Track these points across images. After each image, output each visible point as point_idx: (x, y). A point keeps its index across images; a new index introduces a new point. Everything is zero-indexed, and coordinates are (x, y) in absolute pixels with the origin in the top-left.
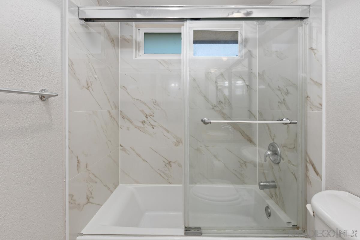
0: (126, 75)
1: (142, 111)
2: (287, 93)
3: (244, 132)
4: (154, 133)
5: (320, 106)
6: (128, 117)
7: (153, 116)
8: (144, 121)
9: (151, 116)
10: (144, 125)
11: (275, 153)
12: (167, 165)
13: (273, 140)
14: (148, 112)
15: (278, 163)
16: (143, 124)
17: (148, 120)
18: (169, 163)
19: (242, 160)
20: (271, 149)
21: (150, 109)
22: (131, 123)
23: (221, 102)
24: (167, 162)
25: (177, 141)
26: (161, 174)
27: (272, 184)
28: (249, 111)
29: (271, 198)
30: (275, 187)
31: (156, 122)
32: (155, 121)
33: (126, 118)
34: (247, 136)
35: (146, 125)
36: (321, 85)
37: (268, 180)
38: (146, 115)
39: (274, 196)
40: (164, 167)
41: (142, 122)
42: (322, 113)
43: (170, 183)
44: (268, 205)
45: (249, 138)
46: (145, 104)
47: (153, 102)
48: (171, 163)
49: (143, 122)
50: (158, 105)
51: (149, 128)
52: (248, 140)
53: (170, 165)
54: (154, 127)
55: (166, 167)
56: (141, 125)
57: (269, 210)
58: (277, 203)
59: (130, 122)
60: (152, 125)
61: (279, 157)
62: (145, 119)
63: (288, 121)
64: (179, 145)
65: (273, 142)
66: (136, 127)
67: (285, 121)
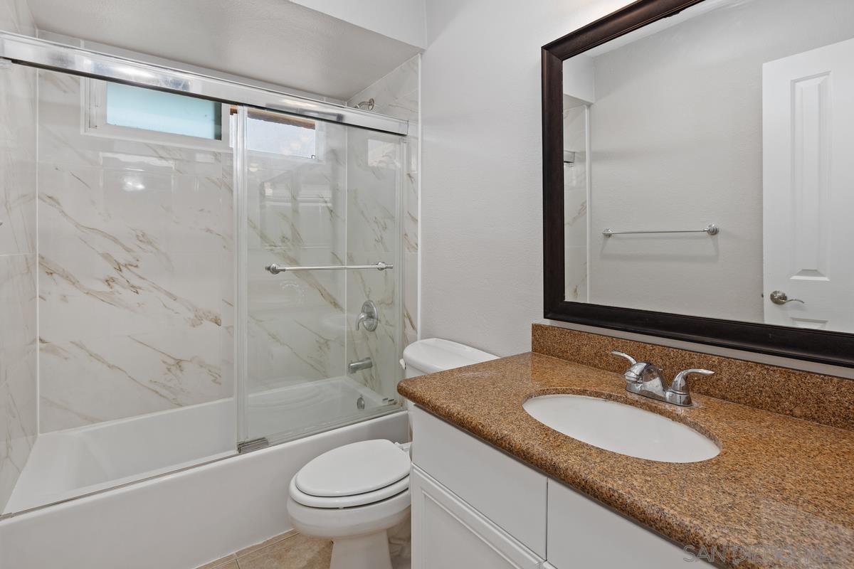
0: (57, 169)
1: (107, 256)
2: (385, 228)
3: (325, 290)
4: (138, 304)
5: (415, 246)
6: (63, 270)
7: (137, 266)
8: (112, 278)
9: (130, 267)
10: (111, 288)
11: (370, 316)
12: (173, 369)
13: (368, 297)
14: (122, 257)
15: (374, 330)
16: (109, 285)
17: (122, 276)
18: (178, 363)
19: (322, 338)
20: (365, 311)
21: (128, 250)
22: (74, 284)
23: (287, 238)
24: (172, 362)
25: (196, 316)
26: (158, 390)
27: (367, 362)
28: (333, 253)
29: (365, 385)
30: (370, 366)
31: (144, 279)
32: (140, 277)
33: (58, 274)
34: (330, 296)
35: (116, 287)
36: (417, 221)
37: (361, 359)
38: (118, 264)
39: (369, 381)
40: (166, 374)
41: (107, 281)
42: (417, 255)
43: (181, 406)
44: (361, 395)
45: (334, 299)
46: (115, 240)
47: (137, 236)
48: (183, 364)
49: (110, 281)
50: (150, 243)
51: (127, 295)
52: (331, 303)
53: (180, 366)
54: (139, 290)
55: (171, 372)
56: (104, 288)
57: (363, 402)
58: (373, 389)
59: (71, 281)
60: (133, 287)
61: (375, 320)
62: (115, 274)
63: (384, 266)
64: (201, 323)
65: (367, 299)
66: (87, 293)
67: (381, 265)
